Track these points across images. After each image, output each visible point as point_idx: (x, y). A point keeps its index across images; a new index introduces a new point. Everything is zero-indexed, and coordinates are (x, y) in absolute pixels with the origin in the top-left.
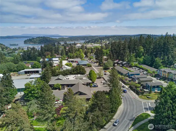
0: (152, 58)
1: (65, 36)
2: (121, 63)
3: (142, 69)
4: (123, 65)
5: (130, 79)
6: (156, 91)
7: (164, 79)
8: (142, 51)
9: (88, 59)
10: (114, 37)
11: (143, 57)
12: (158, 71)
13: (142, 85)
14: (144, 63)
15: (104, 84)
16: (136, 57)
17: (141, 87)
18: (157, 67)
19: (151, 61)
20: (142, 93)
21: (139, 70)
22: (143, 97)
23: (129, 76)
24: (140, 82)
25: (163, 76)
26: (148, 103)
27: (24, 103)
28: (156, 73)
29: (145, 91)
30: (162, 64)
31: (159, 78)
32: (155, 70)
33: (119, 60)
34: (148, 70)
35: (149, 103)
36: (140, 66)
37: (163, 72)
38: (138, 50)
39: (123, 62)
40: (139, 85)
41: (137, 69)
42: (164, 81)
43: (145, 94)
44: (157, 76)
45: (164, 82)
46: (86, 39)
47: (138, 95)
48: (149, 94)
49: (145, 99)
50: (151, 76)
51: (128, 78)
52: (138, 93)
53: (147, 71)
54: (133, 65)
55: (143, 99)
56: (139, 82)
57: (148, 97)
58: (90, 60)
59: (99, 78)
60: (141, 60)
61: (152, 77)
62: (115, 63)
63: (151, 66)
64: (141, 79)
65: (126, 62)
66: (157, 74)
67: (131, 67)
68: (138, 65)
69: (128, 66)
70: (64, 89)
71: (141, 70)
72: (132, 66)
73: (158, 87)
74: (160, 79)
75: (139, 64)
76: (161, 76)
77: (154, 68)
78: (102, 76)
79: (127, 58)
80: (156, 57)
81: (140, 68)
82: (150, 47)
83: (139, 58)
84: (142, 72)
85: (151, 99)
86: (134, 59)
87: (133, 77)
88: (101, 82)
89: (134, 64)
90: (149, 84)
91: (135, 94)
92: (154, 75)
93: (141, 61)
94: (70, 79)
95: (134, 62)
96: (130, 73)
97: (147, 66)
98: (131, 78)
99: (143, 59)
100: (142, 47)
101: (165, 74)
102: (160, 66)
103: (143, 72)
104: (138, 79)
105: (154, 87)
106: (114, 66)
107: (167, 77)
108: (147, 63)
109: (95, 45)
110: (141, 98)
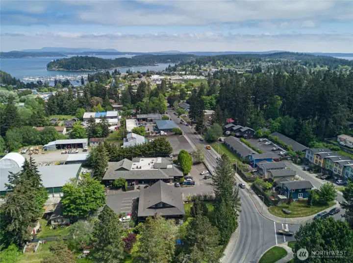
1: (128, 53)
2: (239, 130)
3: (278, 144)
4: (241, 135)
5: (255, 170)
6: (301, 198)
7: (317, 169)
10: (226, 59)
11: (279, 118)
12: (307, 152)
13: (275, 185)
14: (282, 132)
15: (205, 178)
16: (267, 118)
17: (274, 188)
20: (275, 203)
21: (271, 144)
22: (276, 210)
23: (251, 163)
24: (272, 178)
25: (314, 163)
26: (285, 224)
27: (62, 221)
28: (302, 157)
29: (279, 199)
31: (307, 168)
34: (288, 146)
35: (287, 225)
36: (274, 137)
37: (315, 156)
39: (241, 128)
40: (270, 185)
41: (267, 143)
42: (316, 175)
43: (280, 204)
44: (304, 162)
45: (317, 177)
46: (169, 60)
47: (268, 205)
48: (287, 206)
49: (279, 214)
50: (292, 160)
51: (249, 167)
52: (267, 201)
54: (261, 134)
55: (275, 214)
56: (270, 177)
57: (284, 212)
59: (196, 163)
60: (276, 124)
61: (296, 163)
62: (226, 129)
63: (294, 137)
64: (274, 173)
65: (248, 128)
66: (305, 158)
67: (256, 137)
68: (270, 135)
70: (133, 189)
71: (276, 147)
72: (259, 135)
73: (303, 190)
74: (308, 170)
75: (272, 132)
76: (311, 163)
78: (202, 159)
81: (273, 141)
84: (276, 150)
85: (289, 216)
87: (259, 164)
88: (201, 174)
89: (262, 132)
90: (289, 183)
91: (261, 203)
93: (275, 126)
94: (142, 169)
95: (263, 127)
96: (255, 157)
98: (256, 166)
99: (280, 122)
100: (279, 98)
101: (319, 160)
102: (311, 139)
103: (279, 150)
104: (268, 171)
105: (297, 191)
106: (225, 134)
107: (321, 166)
108: (286, 131)
109: (189, 77)
110: (272, 212)
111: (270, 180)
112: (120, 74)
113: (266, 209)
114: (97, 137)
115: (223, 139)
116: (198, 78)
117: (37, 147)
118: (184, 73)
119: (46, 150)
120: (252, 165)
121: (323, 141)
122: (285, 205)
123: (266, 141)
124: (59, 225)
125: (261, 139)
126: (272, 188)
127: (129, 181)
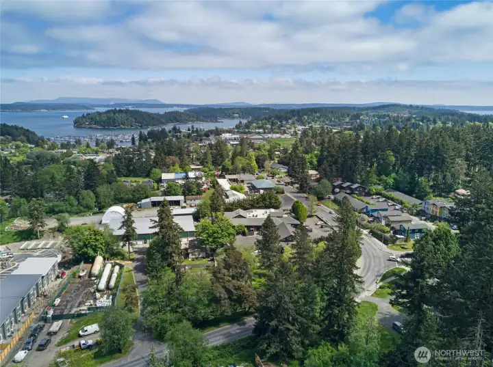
0: (413, 178)
2: (349, 187)
3: (392, 199)
4: (352, 192)
5: (371, 219)
6: (417, 238)
7: (433, 218)
8: (392, 162)
9: (268, 176)
11: (393, 175)
12: (423, 204)
13: (392, 228)
14: (396, 188)
15: (322, 227)
16: (379, 175)
17: (392, 232)
18: (421, 197)
19: (410, 183)
20: (394, 242)
21: (385, 201)
22: (394, 247)
23: (367, 213)
24: (390, 223)
25: (430, 213)
27: (199, 255)
28: (418, 209)
29: (397, 238)
30: (431, 190)
31: (423, 218)
32: (418, 202)
33: (344, 181)
34: (404, 201)
36: (388, 194)
37: (431, 206)
38: (383, 160)
39: (351, 185)
40: (388, 229)
41: (380, 200)
43: (398, 242)
44: (420, 214)
45: (433, 225)
46: (237, 115)
47: (387, 244)
48: (405, 243)
49: (398, 250)
51: (365, 217)
52: (386, 242)
53: (401, 203)
54: (374, 190)
55: (394, 249)
56: (387, 223)
57: (403, 248)
58: (273, 177)
59: (310, 216)
60: (391, 181)
61: (412, 215)
62: (335, 187)
63: (410, 193)
64: (392, 219)
65: (359, 185)
66: (421, 210)
67: (368, 194)
68: (384, 192)
69: (363, 194)
70: (253, 234)
71: (391, 203)
72: (371, 192)
73: (420, 231)
74: (425, 220)
75: (386, 189)
76: (427, 214)
77: (417, 197)
78: (314, 213)
79: (359, 177)
80: (421, 175)
81: (388, 198)
82: (408, 154)
83: (387, 176)
84: (391, 205)
85: (407, 250)
86: (374, 178)
87: (375, 214)
88: (316, 224)
89: (374, 188)
90: (406, 226)
91: (381, 243)
92: (415, 211)
93: (389, 183)
95: (375, 184)
96: (370, 208)
97: (401, 193)
98: (372, 216)
99: (394, 179)
100: (392, 154)
101: (435, 209)
102: (427, 194)
103: (393, 205)
104: (386, 217)
105: (414, 231)
106: (334, 193)
107: (438, 215)
108: (401, 186)
109: (270, 135)
110: (391, 248)
111: (387, 225)
112: (180, 132)
113: (385, 246)
114: (193, 195)
115: (332, 197)
116: (283, 137)
118: (261, 130)
119: (140, 207)
120: (368, 215)
121: (440, 196)
122: (403, 243)
123: (379, 198)
124: (197, 258)
125: (374, 197)
126: (389, 232)
127: (248, 227)
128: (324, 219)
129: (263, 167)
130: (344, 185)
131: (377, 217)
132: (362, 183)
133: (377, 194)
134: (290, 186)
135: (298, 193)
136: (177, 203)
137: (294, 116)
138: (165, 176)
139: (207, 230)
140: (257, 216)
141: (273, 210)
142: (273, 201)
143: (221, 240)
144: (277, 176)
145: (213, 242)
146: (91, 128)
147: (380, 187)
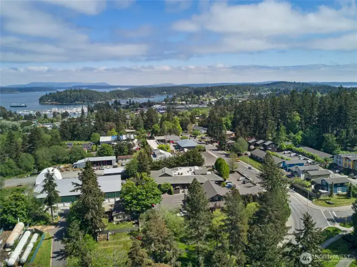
2: (262, 144)
3: (303, 154)
4: (266, 148)
5: (289, 173)
7: (347, 171)
8: (298, 121)
9: (191, 136)
11: (301, 132)
12: (334, 158)
13: (313, 183)
14: (305, 143)
15: (244, 183)
16: (288, 133)
17: (313, 186)
18: (329, 150)
19: (317, 139)
20: (318, 197)
21: (296, 156)
22: (319, 202)
23: (285, 167)
26: (331, 211)
28: (331, 162)
29: (321, 193)
30: (338, 145)
31: (337, 171)
32: (328, 156)
33: (258, 138)
34: (315, 156)
35: (334, 212)
36: (297, 149)
37: (344, 159)
38: (291, 119)
40: (309, 183)
41: (292, 154)
43: (322, 198)
44: (333, 167)
45: (348, 177)
47: (311, 199)
48: (330, 198)
51: (284, 171)
53: (312, 157)
54: (285, 146)
55: (321, 205)
56: (307, 177)
57: (328, 203)
58: (195, 137)
59: (232, 172)
60: (299, 137)
61: (325, 168)
62: (250, 144)
63: (318, 148)
64: (311, 173)
65: (271, 142)
66: (333, 163)
67: (280, 150)
68: (294, 148)
69: (276, 150)
70: (179, 192)
71: (302, 157)
73: (342, 185)
74: (339, 173)
75: (295, 145)
77: (325, 151)
78: (236, 168)
79: (270, 135)
81: (298, 153)
82: (312, 114)
83: (294, 134)
85: (333, 205)
86: (284, 136)
87: (293, 168)
88: (238, 180)
92: (328, 165)
93: (298, 139)
95: (285, 141)
96: (287, 163)
97: (310, 148)
99: (302, 136)
100: (297, 114)
101: (347, 163)
102: (334, 148)
103: (305, 159)
104: (305, 172)
106: (249, 150)
107: (351, 168)
108: (310, 142)
109: (190, 106)
111: (308, 179)
112: (120, 105)
113: (310, 202)
114: (124, 154)
115: (249, 153)
116: (201, 106)
117: (67, 165)
118: (184, 102)
119: (76, 168)
120: (286, 170)
121: (346, 150)
122: (328, 198)
123: (290, 153)
124: (121, 221)
125: (285, 152)
126: (311, 186)
127: (174, 185)
128: (245, 175)
129: (187, 130)
130: (258, 143)
131: (295, 172)
132: (273, 140)
133: (288, 150)
134: (210, 145)
135: (217, 150)
136: (109, 163)
137: (208, 91)
138: (103, 139)
139: (132, 192)
140: (182, 174)
141: (197, 168)
142: (197, 159)
143: (146, 202)
144: (199, 136)
145: (138, 204)
146: (52, 104)
147: (290, 143)
